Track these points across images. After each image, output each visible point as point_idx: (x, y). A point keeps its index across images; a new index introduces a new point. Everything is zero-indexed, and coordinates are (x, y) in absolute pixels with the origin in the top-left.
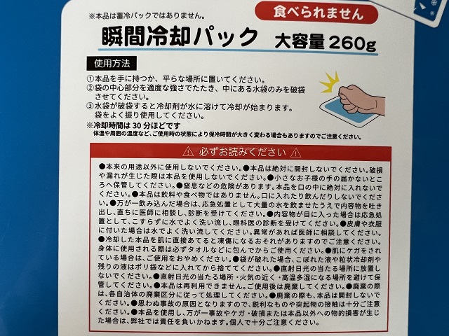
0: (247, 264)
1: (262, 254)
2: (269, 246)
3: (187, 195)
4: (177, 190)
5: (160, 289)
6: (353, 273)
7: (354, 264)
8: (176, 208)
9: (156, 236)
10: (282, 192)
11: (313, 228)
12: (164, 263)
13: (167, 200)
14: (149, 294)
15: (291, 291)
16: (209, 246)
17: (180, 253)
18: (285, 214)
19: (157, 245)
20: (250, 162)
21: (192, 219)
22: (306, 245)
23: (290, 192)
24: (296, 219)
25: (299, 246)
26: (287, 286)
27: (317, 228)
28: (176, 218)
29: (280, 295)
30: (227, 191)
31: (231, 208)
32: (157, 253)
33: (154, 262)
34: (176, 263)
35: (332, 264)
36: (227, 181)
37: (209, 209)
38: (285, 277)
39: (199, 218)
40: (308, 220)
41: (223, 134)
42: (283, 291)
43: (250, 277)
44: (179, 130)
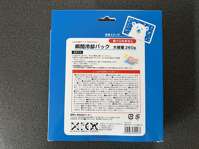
0: (107, 97)
1: (111, 94)
2: (112, 93)
3: (94, 81)
4: (92, 80)
5: (88, 103)
6: (132, 99)
7: (132, 97)
8: (92, 84)
9: (87, 90)
10: (115, 80)
11: (122, 89)
12: (89, 97)
13: (90, 82)
14: (85, 104)
15: (118, 103)
16: (99, 92)
17: (92, 94)
18: (116, 85)
19: (87, 92)
20: (108, 74)
21: (95, 87)
22: (121, 92)
23: (117, 81)
24: (118, 86)
25: (119, 93)
26: (117, 102)
27: (123, 89)
28: (92, 86)
29: (115, 104)
30: (103, 80)
31: (104, 84)
32: (87, 94)
33: (86, 96)
34: (91, 96)
35: (127, 97)
36: (103, 78)
37: (99, 84)
38: (116, 100)
39: (96, 86)
40: (121, 87)
41: (102, 68)
42: (116, 103)
43: (108, 100)
44: (92, 67)
